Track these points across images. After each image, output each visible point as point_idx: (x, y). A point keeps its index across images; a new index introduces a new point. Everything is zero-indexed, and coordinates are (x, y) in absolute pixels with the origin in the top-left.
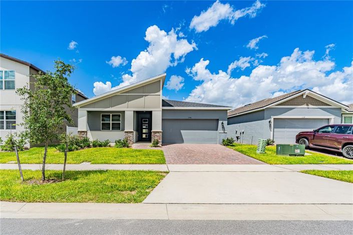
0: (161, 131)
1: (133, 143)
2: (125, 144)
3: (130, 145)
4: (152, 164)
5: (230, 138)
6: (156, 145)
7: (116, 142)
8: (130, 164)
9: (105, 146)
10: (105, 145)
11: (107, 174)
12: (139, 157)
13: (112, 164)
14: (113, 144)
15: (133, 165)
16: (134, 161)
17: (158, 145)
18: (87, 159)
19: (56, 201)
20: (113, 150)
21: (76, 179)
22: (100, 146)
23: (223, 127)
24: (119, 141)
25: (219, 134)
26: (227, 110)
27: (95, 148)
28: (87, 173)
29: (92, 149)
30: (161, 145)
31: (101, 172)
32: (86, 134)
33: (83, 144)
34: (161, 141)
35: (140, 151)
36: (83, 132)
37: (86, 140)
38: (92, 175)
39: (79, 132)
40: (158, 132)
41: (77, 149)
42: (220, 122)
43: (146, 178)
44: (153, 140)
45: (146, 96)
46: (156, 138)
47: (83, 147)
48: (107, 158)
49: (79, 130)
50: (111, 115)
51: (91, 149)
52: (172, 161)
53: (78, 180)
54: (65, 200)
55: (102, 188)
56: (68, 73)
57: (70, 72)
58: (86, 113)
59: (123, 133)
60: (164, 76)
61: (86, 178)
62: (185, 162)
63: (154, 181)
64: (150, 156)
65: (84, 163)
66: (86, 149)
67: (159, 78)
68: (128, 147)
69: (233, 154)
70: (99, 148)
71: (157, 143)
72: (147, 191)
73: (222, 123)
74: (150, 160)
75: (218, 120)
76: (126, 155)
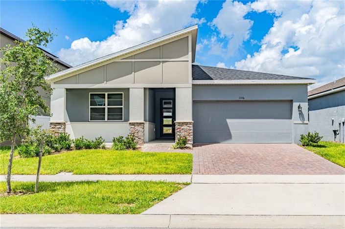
0: (191, 121)
1: (144, 142)
2: (129, 144)
3: (138, 146)
4: (168, 174)
5: (312, 133)
6: (183, 145)
7: (114, 141)
8: (134, 174)
9: (96, 148)
10: (97, 146)
11: (98, 185)
12: (150, 164)
13: (106, 174)
14: (109, 145)
15: (139, 175)
16: (141, 170)
17: (187, 145)
18: (67, 167)
19: (32, 212)
20: (109, 153)
21: (55, 190)
22: (88, 147)
23: (301, 114)
24: (120, 140)
25: (294, 126)
26: (306, 85)
27: (78, 152)
28: (69, 184)
29: (75, 153)
30: (191, 146)
31: (89, 183)
32: (64, 129)
33: (60, 144)
34: (191, 138)
35: (153, 155)
36: (59, 124)
37: (63, 138)
38: (76, 186)
39: (51, 124)
40: (186, 124)
41: (49, 153)
42: (295, 105)
43: (153, 190)
44: (177, 137)
45: (163, 62)
46: (183, 134)
47: (59, 149)
48: (99, 166)
49: (52, 121)
50: (106, 94)
51: (72, 152)
52: (202, 170)
53: (56, 192)
54: (43, 212)
55: (91, 200)
56: (43, 42)
57: (47, 41)
58: (64, 92)
59: (126, 125)
60: (194, 30)
61: (68, 189)
62: (223, 172)
63: (163, 193)
64: (169, 163)
65: (62, 174)
66: (65, 153)
67: (186, 33)
68: (134, 149)
69: (309, 159)
70: (85, 150)
71: (185, 142)
72: (150, 203)
73: (299, 107)
74: (167, 168)
75: (291, 101)
76: (129, 160)
